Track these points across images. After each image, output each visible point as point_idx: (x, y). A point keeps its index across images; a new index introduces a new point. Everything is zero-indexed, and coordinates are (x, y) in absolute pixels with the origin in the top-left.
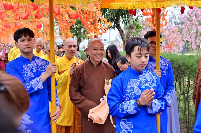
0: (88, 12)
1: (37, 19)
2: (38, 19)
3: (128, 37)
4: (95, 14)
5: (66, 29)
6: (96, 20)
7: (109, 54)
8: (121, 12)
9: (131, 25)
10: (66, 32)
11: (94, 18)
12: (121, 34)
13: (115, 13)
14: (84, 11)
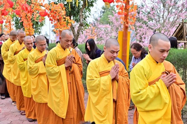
0: (55, 11)
1: (3, 16)
2: (5, 16)
3: (79, 32)
4: (61, 13)
5: (29, 25)
6: (61, 18)
7: (88, 47)
8: (73, 13)
9: (81, 23)
10: (29, 28)
11: (60, 16)
12: (73, 30)
13: (69, 13)
14: (52, 10)
